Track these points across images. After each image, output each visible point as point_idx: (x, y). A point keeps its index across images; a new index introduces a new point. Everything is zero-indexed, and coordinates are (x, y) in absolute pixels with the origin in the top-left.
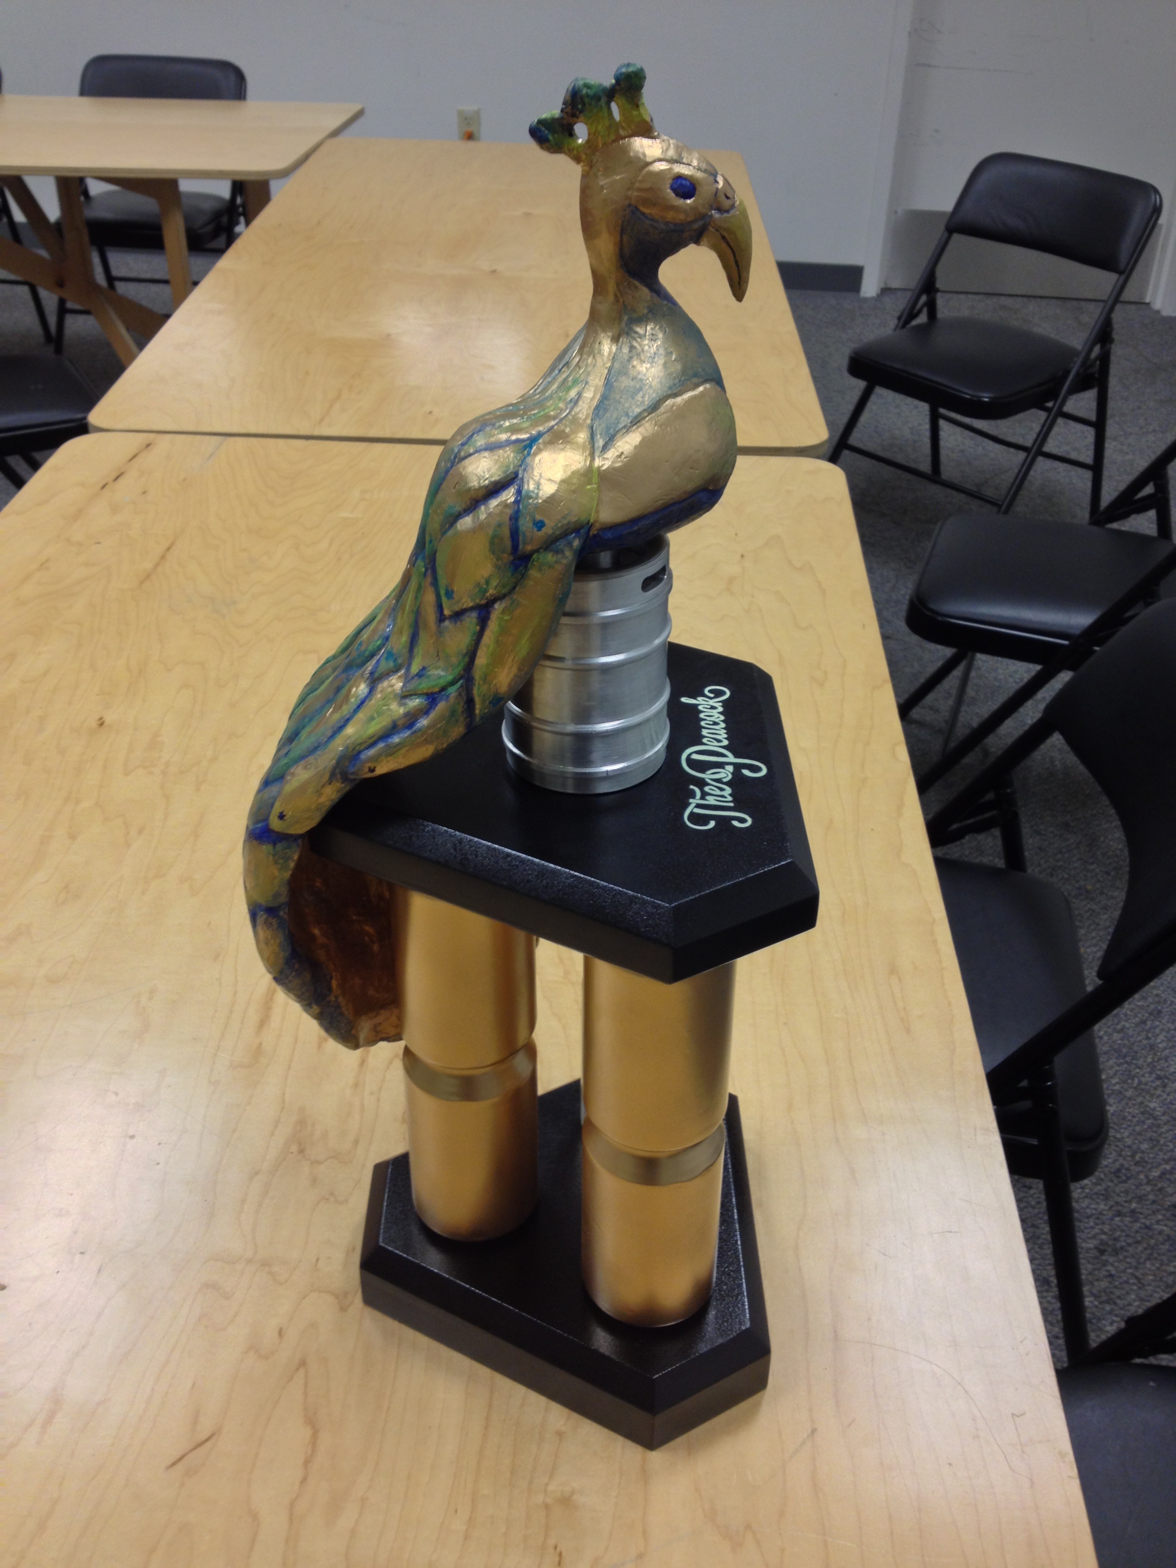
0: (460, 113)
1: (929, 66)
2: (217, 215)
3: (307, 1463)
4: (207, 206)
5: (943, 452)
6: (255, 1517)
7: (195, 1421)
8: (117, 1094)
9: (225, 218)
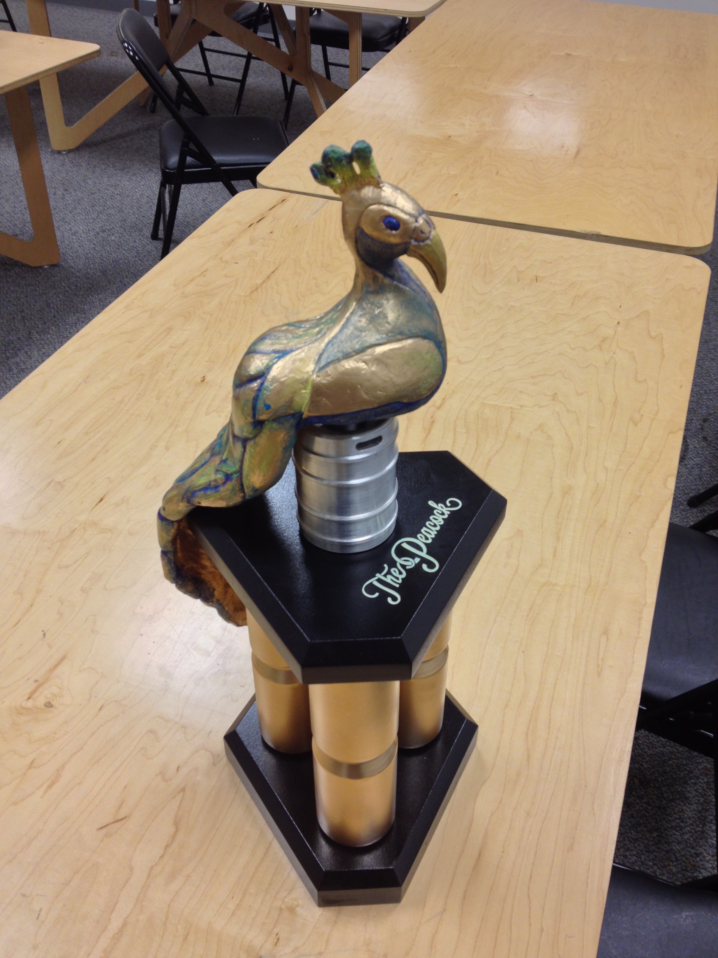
3: (167, 847)
4: (387, 22)
6: (131, 869)
7: (120, 807)
9: (397, 32)
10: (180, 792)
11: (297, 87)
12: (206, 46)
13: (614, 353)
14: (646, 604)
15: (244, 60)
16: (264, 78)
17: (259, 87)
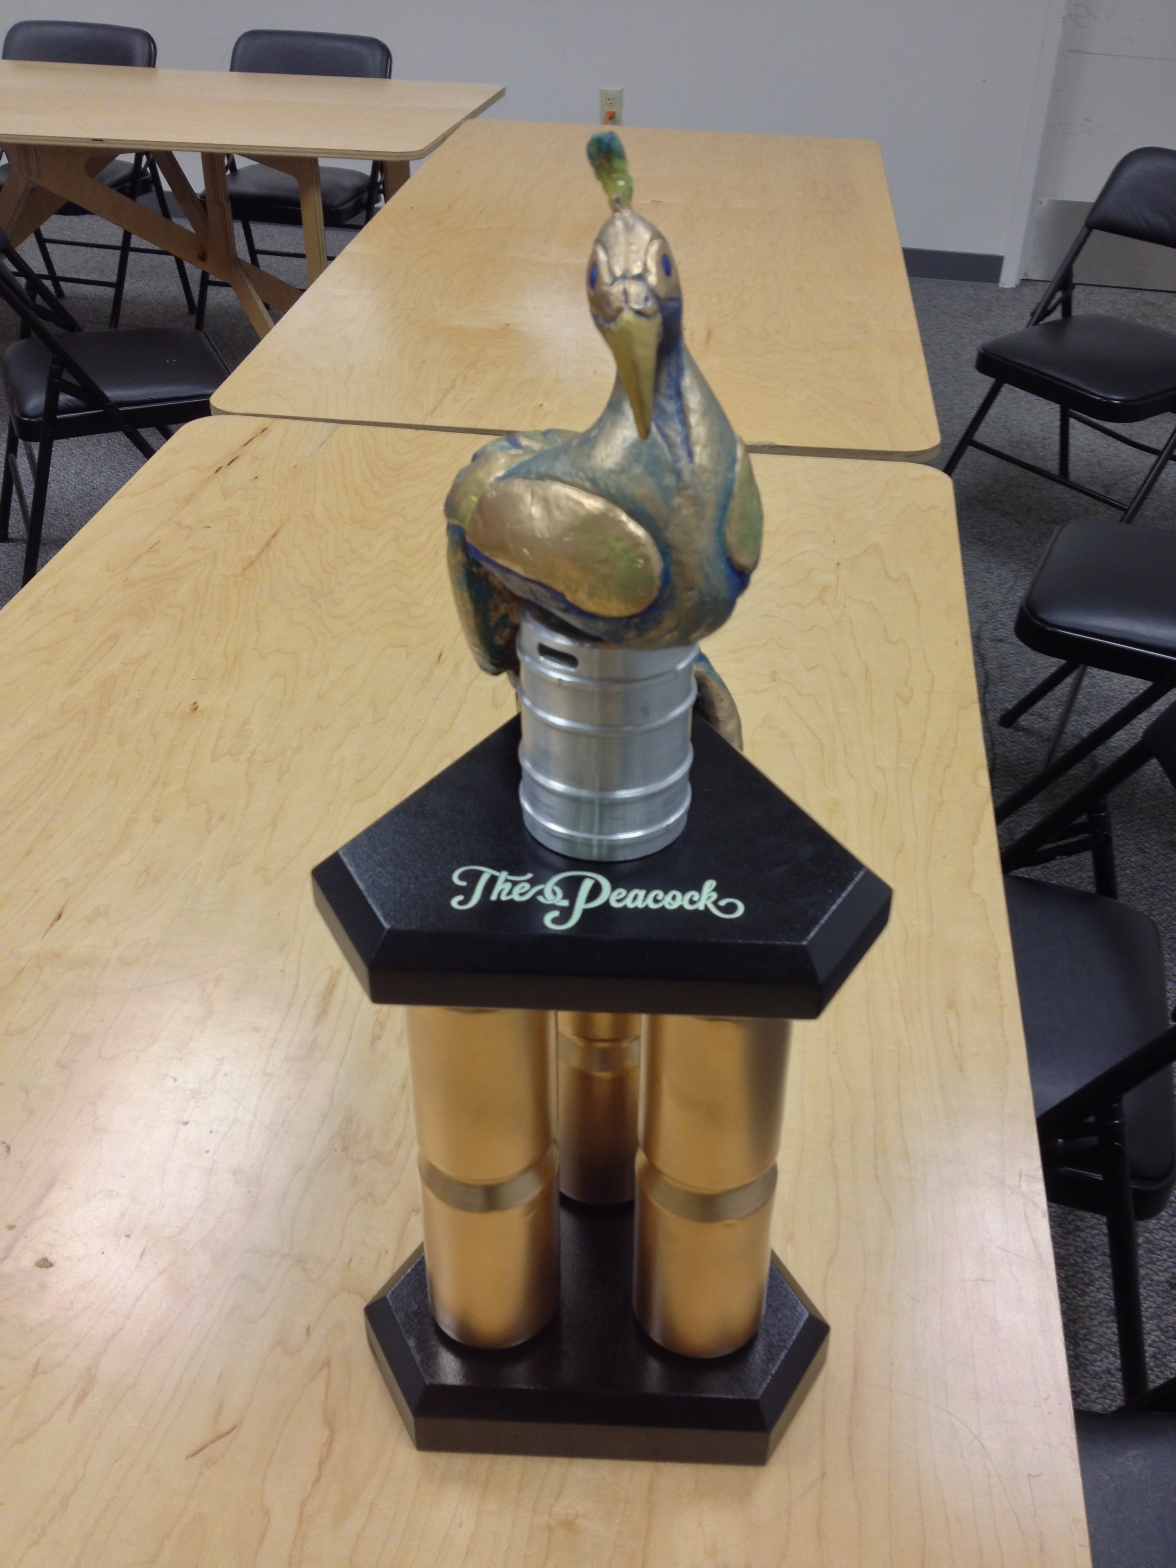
0: (603, 93)
1: (1083, 52)
2: (358, 192)
3: (321, 1464)
4: (349, 183)
5: (1073, 450)
6: (267, 1513)
7: (218, 1414)
8: (175, 1080)
9: (365, 196)
10: (321, 1369)
11: (211, 291)
12: (46, 235)
13: (845, 607)
14: (1000, 955)
15: (118, 253)
16: (147, 282)
17: (141, 295)
